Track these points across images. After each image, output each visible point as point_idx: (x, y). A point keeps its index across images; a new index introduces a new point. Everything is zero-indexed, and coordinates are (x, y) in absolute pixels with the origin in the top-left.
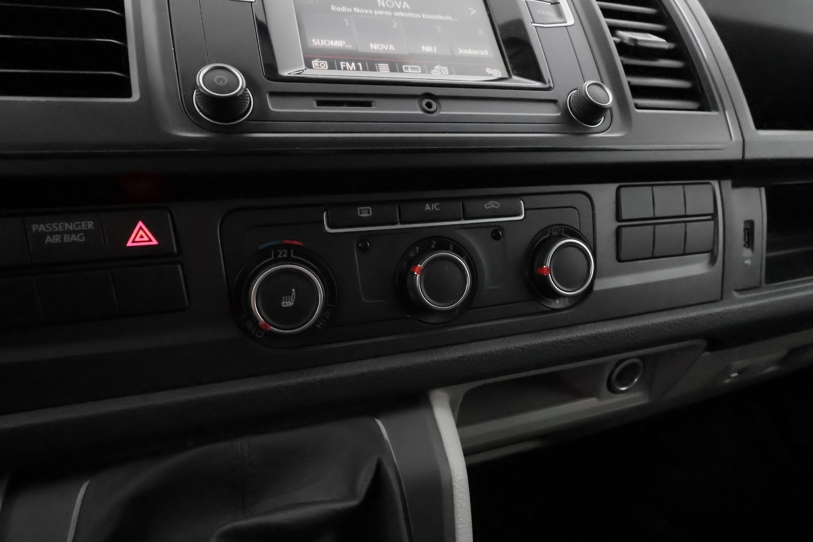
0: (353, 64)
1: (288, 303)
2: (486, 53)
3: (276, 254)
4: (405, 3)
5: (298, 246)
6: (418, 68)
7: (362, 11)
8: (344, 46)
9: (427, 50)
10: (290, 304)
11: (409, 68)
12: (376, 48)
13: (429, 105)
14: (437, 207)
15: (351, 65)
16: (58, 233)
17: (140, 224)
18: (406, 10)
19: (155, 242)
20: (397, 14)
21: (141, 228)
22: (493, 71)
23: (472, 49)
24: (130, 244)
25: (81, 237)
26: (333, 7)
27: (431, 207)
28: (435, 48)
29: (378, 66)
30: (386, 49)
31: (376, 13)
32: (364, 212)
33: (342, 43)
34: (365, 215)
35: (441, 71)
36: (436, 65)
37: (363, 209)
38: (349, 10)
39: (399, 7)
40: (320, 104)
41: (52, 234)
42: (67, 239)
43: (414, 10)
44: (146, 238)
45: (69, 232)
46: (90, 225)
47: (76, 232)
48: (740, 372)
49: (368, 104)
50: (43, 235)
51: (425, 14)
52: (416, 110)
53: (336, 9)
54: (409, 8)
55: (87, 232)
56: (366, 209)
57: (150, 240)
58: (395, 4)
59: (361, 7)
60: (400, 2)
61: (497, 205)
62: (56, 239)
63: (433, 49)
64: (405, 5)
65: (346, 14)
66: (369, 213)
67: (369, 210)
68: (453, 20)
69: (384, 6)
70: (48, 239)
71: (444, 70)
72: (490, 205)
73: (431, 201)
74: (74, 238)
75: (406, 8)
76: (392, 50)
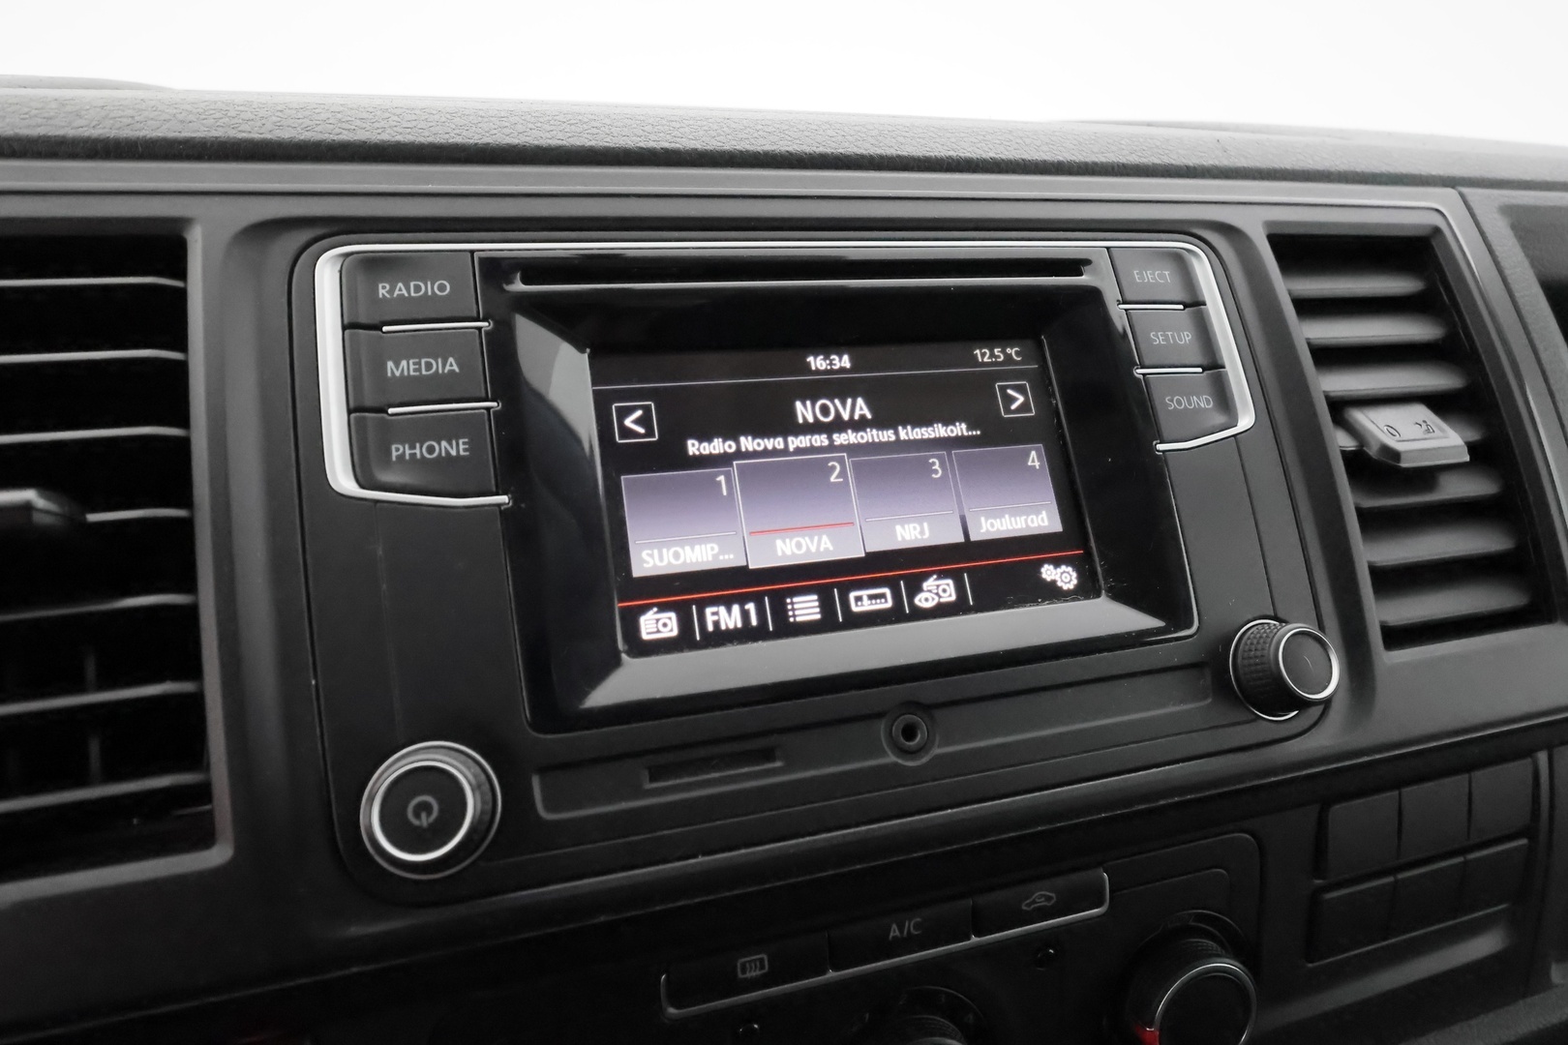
0: (736, 608)
2: (1042, 520)
4: (860, 401)
6: (883, 596)
7: (759, 444)
8: (715, 557)
9: (908, 538)
11: (865, 598)
12: (789, 553)
13: (909, 733)
14: (917, 924)
15: (730, 612)
18: (859, 425)
20: (840, 439)
22: (1059, 570)
23: (1011, 516)
26: (693, 445)
27: (901, 928)
28: (925, 525)
29: (792, 603)
30: (813, 549)
31: (796, 442)
32: (751, 968)
33: (712, 549)
34: (754, 974)
35: (937, 594)
36: (926, 576)
37: (750, 962)
38: (730, 447)
39: (846, 416)
40: (654, 775)
43: (880, 422)
49: (769, 756)
51: (905, 427)
52: (880, 752)
53: (698, 449)
54: (869, 416)
56: (755, 960)
58: (837, 411)
59: (756, 434)
60: (849, 401)
61: (1051, 896)
63: (922, 532)
64: (861, 409)
65: (724, 460)
66: (762, 967)
67: (761, 961)
68: (970, 433)
69: (810, 420)
71: (944, 591)
72: (1034, 902)
73: (903, 914)
75: (863, 417)
76: (827, 549)
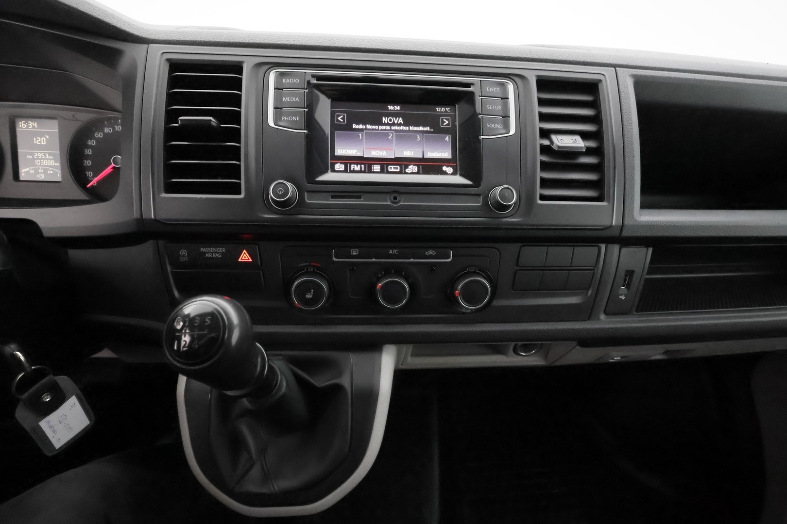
0: (359, 166)
1: (309, 296)
2: (446, 155)
3: (307, 269)
4: (401, 119)
5: (318, 267)
6: (397, 168)
7: (371, 127)
9: (407, 155)
10: (310, 297)
11: (392, 168)
12: (375, 154)
13: (395, 198)
14: (397, 252)
15: (357, 166)
16: (210, 252)
17: (245, 251)
18: (399, 125)
19: (251, 260)
20: (393, 128)
21: (245, 253)
22: (448, 168)
23: (437, 153)
24: (240, 260)
25: (220, 255)
26: (354, 126)
27: (393, 252)
28: (412, 152)
29: (373, 166)
30: (381, 154)
31: (381, 127)
33: (356, 151)
34: (354, 254)
35: (412, 169)
36: (410, 165)
38: (364, 127)
39: (396, 122)
40: (333, 197)
41: (208, 253)
42: (214, 255)
43: (405, 125)
44: (247, 258)
45: (216, 253)
46: (224, 250)
47: (218, 253)
48: (622, 357)
49: (359, 197)
50: (205, 253)
51: (412, 127)
52: (387, 201)
53: (356, 127)
54: (402, 123)
55: (222, 253)
56: (355, 251)
57: (249, 259)
58: (394, 121)
59: (371, 124)
60: (398, 118)
61: (434, 253)
62: (210, 255)
63: (411, 154)
64: (400, 121)
65: (362, 130)
66: (357, 253)
67: (357, 251)
68: (430, 130)
69: (386, 122)
70: (207, 255)
71: (414, 169)
72: (429, 253)
73: (393, 248)
74: (217, 255)
75: (401, 123)
76: (385, 155)
